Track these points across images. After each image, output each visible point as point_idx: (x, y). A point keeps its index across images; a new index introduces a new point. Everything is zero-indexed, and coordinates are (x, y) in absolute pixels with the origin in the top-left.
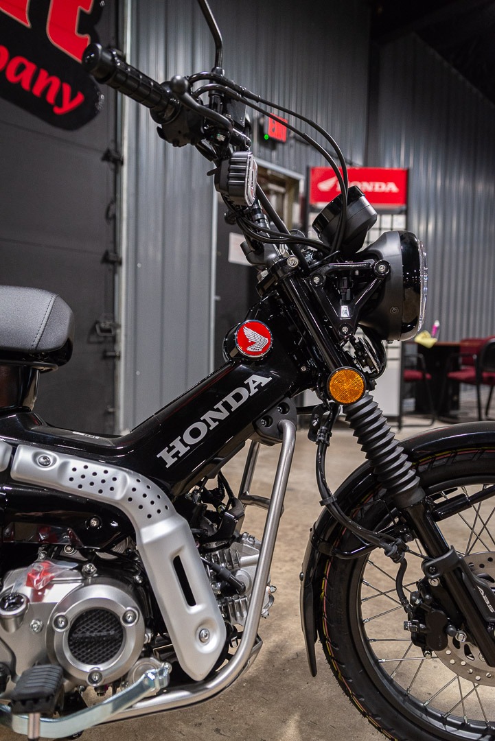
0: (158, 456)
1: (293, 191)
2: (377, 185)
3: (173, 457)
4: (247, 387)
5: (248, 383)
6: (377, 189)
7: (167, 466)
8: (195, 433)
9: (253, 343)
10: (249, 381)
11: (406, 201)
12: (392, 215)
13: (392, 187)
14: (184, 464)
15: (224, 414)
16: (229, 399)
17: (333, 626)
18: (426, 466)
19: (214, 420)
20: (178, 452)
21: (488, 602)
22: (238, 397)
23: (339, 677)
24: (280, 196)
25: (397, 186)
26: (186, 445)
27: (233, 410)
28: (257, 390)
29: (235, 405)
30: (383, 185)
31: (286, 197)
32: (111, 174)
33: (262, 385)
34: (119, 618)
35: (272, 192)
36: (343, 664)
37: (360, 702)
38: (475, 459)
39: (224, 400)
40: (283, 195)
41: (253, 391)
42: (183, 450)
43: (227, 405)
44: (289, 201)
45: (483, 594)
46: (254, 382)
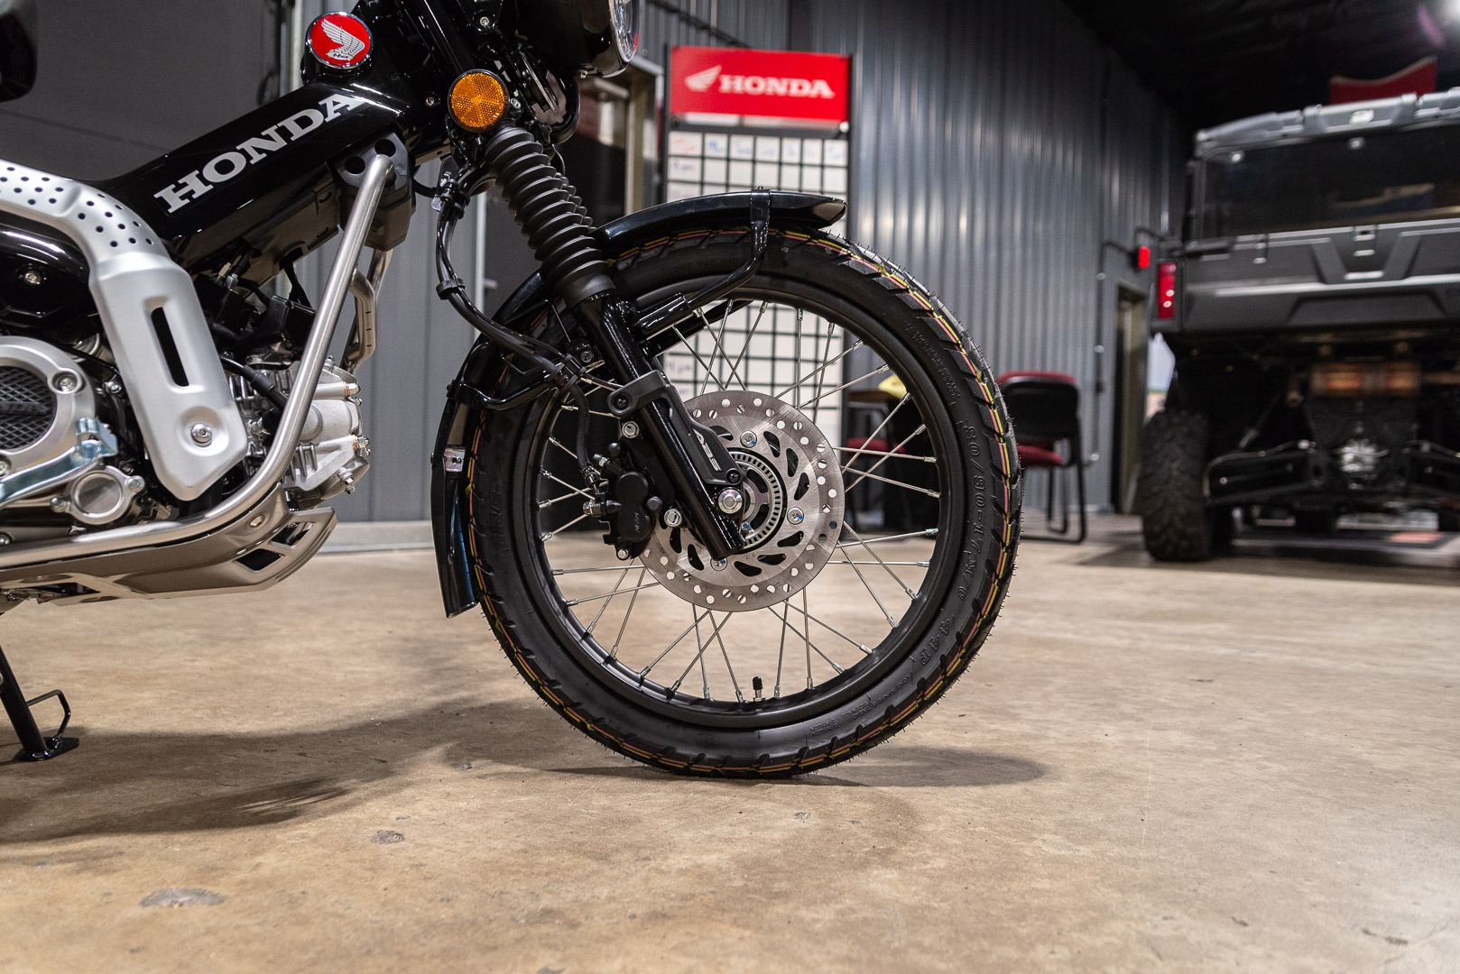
0: (156, 196)
1: (644, 97)
2: (795, 83)
3: (182, 198)
4: (324, 110)
5: (325, 105)
6: (794, 91)
7: (171, 211)
8: (225, 167)
9: (338, 46)
10: (328, 102)
11: (847, 116)
12: (823, 140)
13: (822, 89)
14: (199, 210)
15: (280, 143)
16: (290, 123)
17: (483, 535)
18: (630, 261)
19: (260, 151)
20: (192, 192)
21: (710, 455)
22: (305, 122)
23: (497, 625)
24: (621, 105)
25: (832, 87)
26: (206, 183)
27: (293, 139)
28: (338, 114)
29: (297, 132)
30: (806, 84)
31: (632, 107)
32: (269, 21)
33: (349, 109)
34: (46, 379)
35: (603, 95)
36: (502, 600)
37: (528, 661)
38: (703, 247)
39: (279, 125)
40: (627, 102)
41: (332, 116)
42: (200, 190)
43: (284, 133)
44: (637, 114)
45: (702, 441)
46: (335, 103)
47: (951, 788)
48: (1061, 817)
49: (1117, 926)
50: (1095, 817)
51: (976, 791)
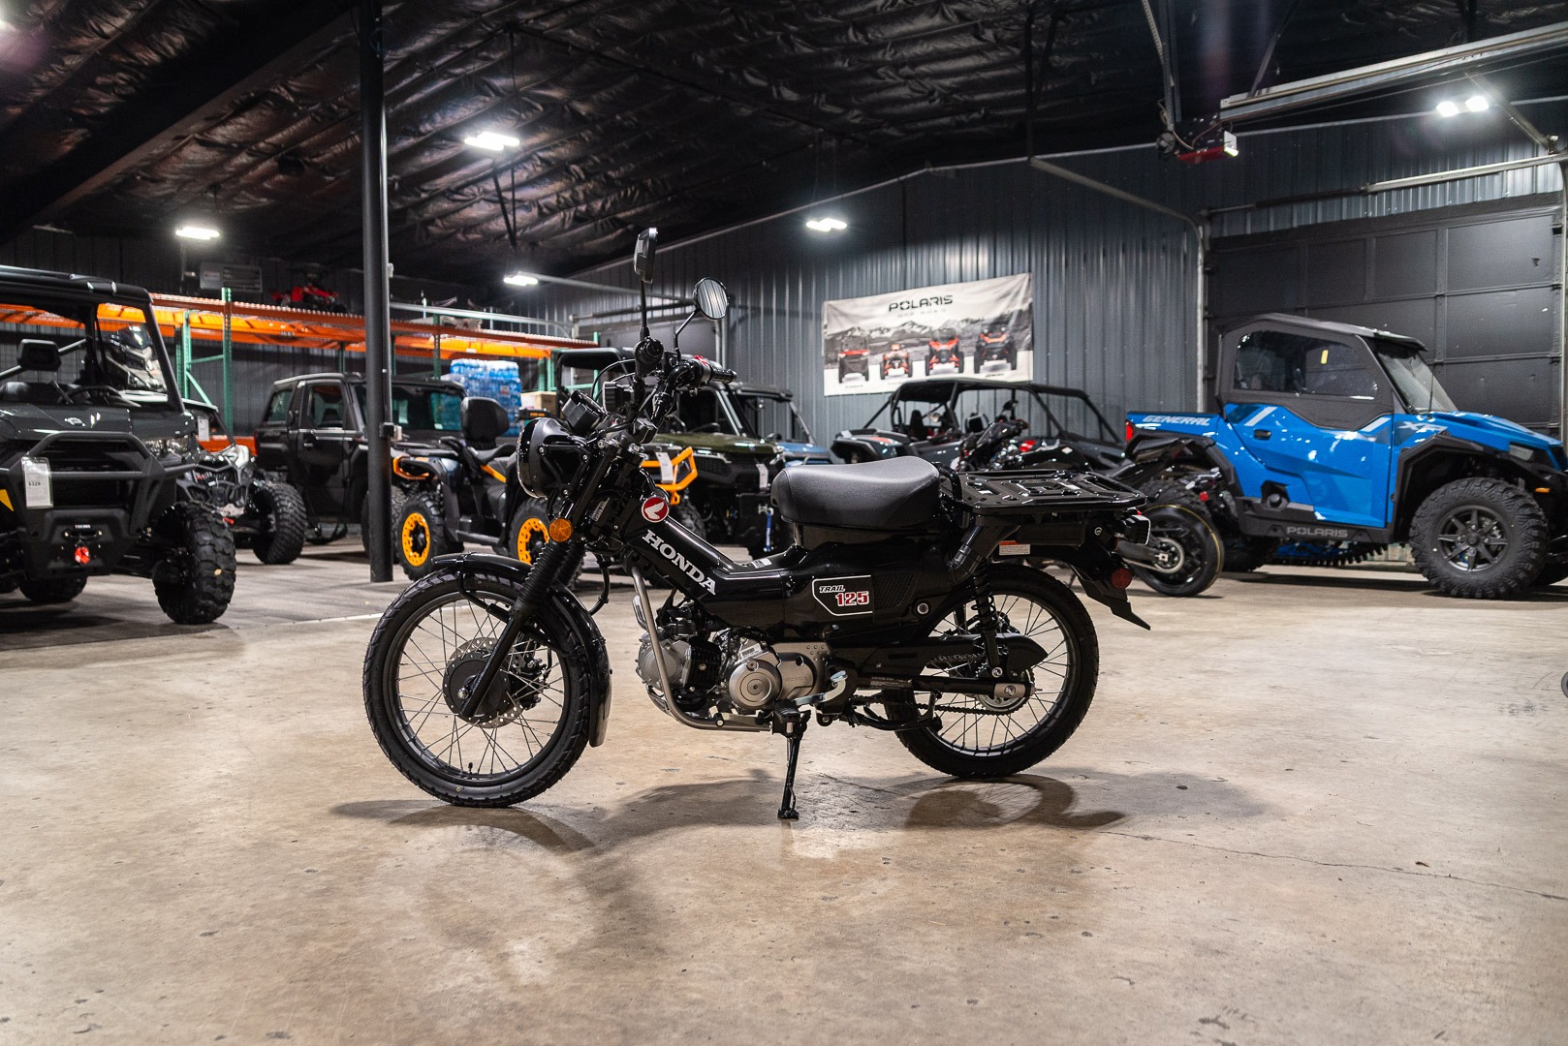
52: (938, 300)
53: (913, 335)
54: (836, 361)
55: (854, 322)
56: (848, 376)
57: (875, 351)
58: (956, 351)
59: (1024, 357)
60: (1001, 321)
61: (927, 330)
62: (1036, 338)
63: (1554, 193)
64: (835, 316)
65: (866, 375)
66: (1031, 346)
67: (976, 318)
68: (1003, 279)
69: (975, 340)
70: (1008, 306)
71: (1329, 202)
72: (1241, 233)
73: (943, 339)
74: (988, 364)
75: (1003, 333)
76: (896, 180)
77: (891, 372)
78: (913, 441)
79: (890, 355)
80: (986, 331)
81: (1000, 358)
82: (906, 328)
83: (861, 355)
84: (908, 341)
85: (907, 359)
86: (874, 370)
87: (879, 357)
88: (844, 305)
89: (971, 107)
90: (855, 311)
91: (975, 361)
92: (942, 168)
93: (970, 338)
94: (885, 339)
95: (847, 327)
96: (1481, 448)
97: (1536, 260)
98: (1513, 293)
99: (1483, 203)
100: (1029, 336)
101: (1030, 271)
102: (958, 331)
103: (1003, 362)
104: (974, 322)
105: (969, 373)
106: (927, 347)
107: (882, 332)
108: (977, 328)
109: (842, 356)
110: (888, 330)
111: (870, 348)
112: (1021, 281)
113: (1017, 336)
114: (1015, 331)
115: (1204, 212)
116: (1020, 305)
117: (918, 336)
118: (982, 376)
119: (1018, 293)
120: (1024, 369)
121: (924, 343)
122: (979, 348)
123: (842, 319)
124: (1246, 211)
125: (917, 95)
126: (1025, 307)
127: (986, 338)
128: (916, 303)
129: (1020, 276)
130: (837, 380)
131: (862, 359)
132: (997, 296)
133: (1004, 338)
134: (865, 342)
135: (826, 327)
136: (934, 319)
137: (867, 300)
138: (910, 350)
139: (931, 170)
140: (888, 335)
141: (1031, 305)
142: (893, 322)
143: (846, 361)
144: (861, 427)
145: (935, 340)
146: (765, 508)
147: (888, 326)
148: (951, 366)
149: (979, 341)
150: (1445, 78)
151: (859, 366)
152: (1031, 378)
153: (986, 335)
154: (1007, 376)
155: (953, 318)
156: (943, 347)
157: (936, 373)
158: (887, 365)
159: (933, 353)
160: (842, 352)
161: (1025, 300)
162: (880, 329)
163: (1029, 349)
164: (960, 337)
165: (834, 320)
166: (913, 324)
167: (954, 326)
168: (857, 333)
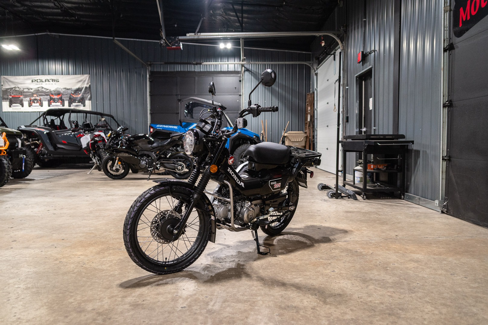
47: (134, 278)
48: (116, 277)
49: (108, 266)
50: (110, 278)
51: (130, 279)
52: (53, 80)
53: (42, 92)
54: (8, 99)
55: (15, 85)
56: (14, 105)
57: (26, 96)
58: (61, 99)
59: (88, 103)
60: (78, 90)
61: (49, 90)
62: (92, 97)
63: (239, 71)
64: (7, 82)
65: (22, 105)
66: (90, 99)
67: (69, 88)
68: (79, 76)
69: (68, 96)
70: (81, 85)
71: (184, 65)
72: (159, 71)
73: (55, 94)
74: (74, 104)
75: (79, 94)
76: (34, 34)
77: (33, 104)
78: (53, 130)
79: (33, 98)
80: (73, 93)
81: (79, 102)
82: (39, 89)
83: (19, 97)
84: (40, 94)
85: (40, 100)
86: (26, 103)
87: (28, 99)
88: (12, 78)
89: (72, 15)
90: (16, 81)
91: (69, 103)
92: (53, 34)
93: (67, 95)
94: (31, 92)
95: (13, 86)
96: (248, 137)
97: (236, 88)
98: (231, 96)
99: (223, 71)
100: (90, 96)
101: (89, 74)
102: (62, 92)
103: (80, 104)
104: (68, 89)
105: (66, 106)
106: (49, 96)
107: (29, 90)
108: (69, 91)
109: (11, 97)
110: (32, 89)
111: (24, 95)
112: (86, 77)
113: (85, 95)
114: (84, 94)
115: (149, 63)
116: (86, 85)
117: (45, 92)
118: (72, 107)
119: (85, 81)
120: (88, 106)
121: (47, 95)
122: (70, 98)
123: (10, 83)
124: (161, 64)
125: (56, 7)
126: (88, 86)
127: (73, 95)
128: (44, 80)
129: (86, 75)
130: (8, 106)
131: (20, 99)
132: (77, 81)
133: (80, 95)
134: (21, 93)
135: (2, 85)
136: (52, 87)
137: (22, 77)
138: (41, 97)
139: (49, 33)
140: (32, 91)
141: (90, 86)
142: (34, 86)
143: (13, 99)
144: (28, 124)
145: (52, 94)
146: (22, 155)
147: (31, 87)
148: (59, 104)
149: (70, 96)
150: (221, 40)
151: (19, 101)
152: (91, 110)
153: (73, 94)
154: (81, 108)
155: (59, 87)
156: (55, 97)
157: (53, 106)
158: (31, 102)
159: (51, 99)
160: (11, 95)
161: (87, 84)
162: (28, 88)
163: (90, 100)
164: (62, 94)
165: (6, 84)
166: (43, 88)
167: (60, 90)
168: (17, 89)
